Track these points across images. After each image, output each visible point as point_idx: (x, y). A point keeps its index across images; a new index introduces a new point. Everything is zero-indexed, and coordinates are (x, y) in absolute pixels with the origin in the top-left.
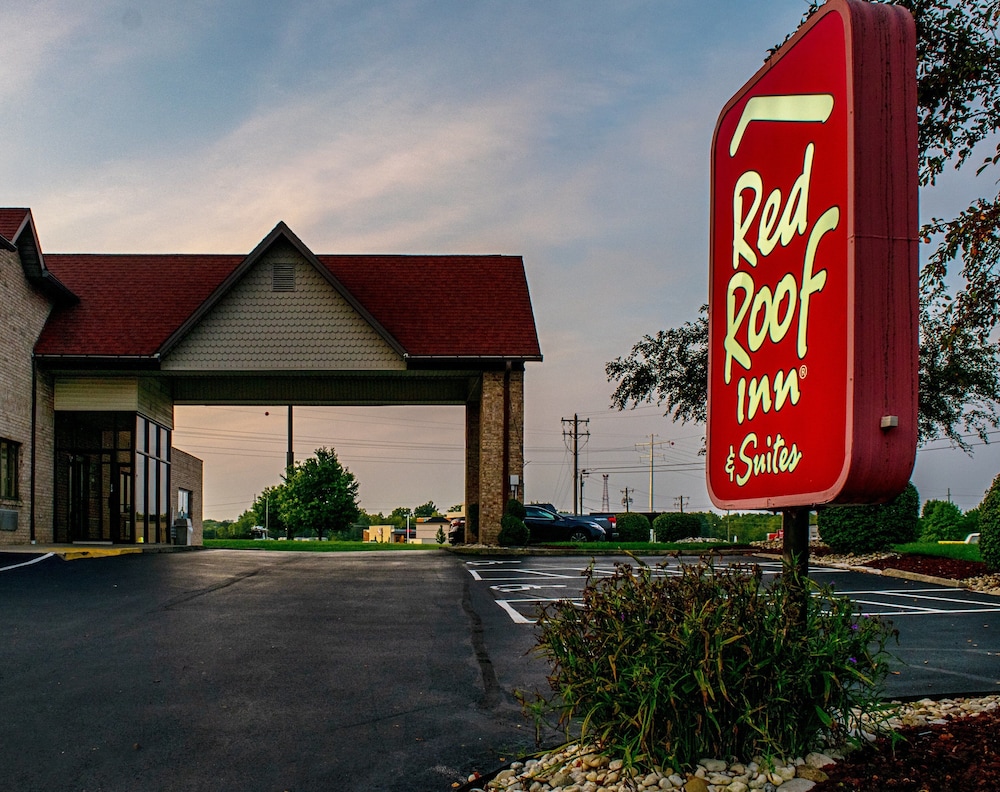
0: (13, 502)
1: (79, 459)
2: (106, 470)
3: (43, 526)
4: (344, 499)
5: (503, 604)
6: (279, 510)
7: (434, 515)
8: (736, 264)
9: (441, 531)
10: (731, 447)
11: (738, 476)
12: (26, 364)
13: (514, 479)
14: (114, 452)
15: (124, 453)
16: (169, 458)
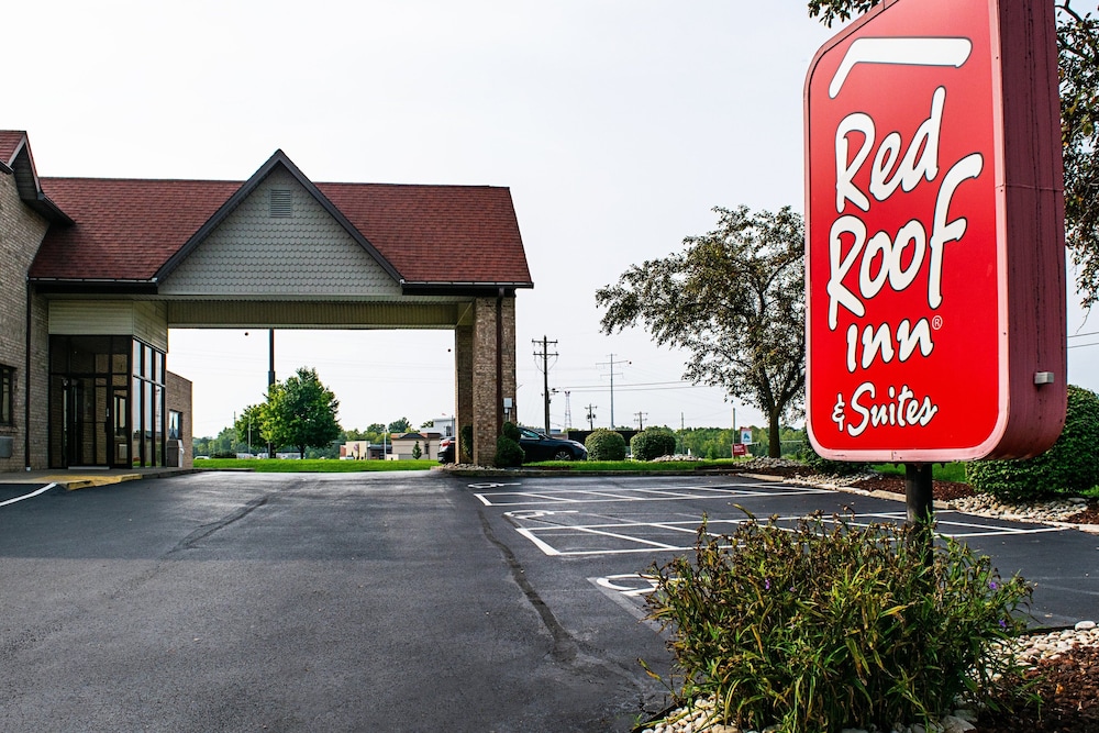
0: (8, 429)
1: (74, 383)
2: (102, 393)
3: (38, 452)
4: (325, 416)
5: (524, 532)
6: (261, 428)
7: (407, 431)
8: (841, 208)
9: (417, 446)
10: (840, 396)
11: (850, 426)
12: (20, 287)
13: (507, 402)
14: (109, 376)
15: (121, 377)
16: (163, 382)
